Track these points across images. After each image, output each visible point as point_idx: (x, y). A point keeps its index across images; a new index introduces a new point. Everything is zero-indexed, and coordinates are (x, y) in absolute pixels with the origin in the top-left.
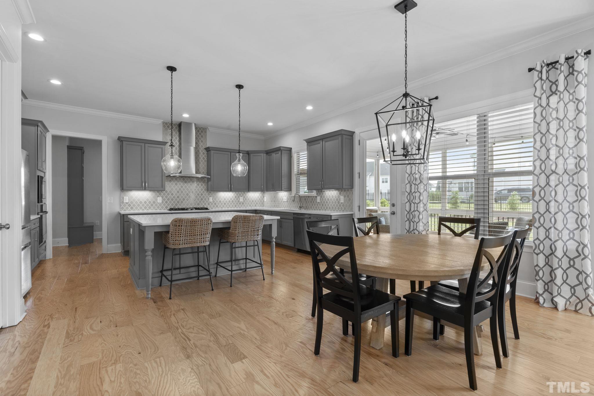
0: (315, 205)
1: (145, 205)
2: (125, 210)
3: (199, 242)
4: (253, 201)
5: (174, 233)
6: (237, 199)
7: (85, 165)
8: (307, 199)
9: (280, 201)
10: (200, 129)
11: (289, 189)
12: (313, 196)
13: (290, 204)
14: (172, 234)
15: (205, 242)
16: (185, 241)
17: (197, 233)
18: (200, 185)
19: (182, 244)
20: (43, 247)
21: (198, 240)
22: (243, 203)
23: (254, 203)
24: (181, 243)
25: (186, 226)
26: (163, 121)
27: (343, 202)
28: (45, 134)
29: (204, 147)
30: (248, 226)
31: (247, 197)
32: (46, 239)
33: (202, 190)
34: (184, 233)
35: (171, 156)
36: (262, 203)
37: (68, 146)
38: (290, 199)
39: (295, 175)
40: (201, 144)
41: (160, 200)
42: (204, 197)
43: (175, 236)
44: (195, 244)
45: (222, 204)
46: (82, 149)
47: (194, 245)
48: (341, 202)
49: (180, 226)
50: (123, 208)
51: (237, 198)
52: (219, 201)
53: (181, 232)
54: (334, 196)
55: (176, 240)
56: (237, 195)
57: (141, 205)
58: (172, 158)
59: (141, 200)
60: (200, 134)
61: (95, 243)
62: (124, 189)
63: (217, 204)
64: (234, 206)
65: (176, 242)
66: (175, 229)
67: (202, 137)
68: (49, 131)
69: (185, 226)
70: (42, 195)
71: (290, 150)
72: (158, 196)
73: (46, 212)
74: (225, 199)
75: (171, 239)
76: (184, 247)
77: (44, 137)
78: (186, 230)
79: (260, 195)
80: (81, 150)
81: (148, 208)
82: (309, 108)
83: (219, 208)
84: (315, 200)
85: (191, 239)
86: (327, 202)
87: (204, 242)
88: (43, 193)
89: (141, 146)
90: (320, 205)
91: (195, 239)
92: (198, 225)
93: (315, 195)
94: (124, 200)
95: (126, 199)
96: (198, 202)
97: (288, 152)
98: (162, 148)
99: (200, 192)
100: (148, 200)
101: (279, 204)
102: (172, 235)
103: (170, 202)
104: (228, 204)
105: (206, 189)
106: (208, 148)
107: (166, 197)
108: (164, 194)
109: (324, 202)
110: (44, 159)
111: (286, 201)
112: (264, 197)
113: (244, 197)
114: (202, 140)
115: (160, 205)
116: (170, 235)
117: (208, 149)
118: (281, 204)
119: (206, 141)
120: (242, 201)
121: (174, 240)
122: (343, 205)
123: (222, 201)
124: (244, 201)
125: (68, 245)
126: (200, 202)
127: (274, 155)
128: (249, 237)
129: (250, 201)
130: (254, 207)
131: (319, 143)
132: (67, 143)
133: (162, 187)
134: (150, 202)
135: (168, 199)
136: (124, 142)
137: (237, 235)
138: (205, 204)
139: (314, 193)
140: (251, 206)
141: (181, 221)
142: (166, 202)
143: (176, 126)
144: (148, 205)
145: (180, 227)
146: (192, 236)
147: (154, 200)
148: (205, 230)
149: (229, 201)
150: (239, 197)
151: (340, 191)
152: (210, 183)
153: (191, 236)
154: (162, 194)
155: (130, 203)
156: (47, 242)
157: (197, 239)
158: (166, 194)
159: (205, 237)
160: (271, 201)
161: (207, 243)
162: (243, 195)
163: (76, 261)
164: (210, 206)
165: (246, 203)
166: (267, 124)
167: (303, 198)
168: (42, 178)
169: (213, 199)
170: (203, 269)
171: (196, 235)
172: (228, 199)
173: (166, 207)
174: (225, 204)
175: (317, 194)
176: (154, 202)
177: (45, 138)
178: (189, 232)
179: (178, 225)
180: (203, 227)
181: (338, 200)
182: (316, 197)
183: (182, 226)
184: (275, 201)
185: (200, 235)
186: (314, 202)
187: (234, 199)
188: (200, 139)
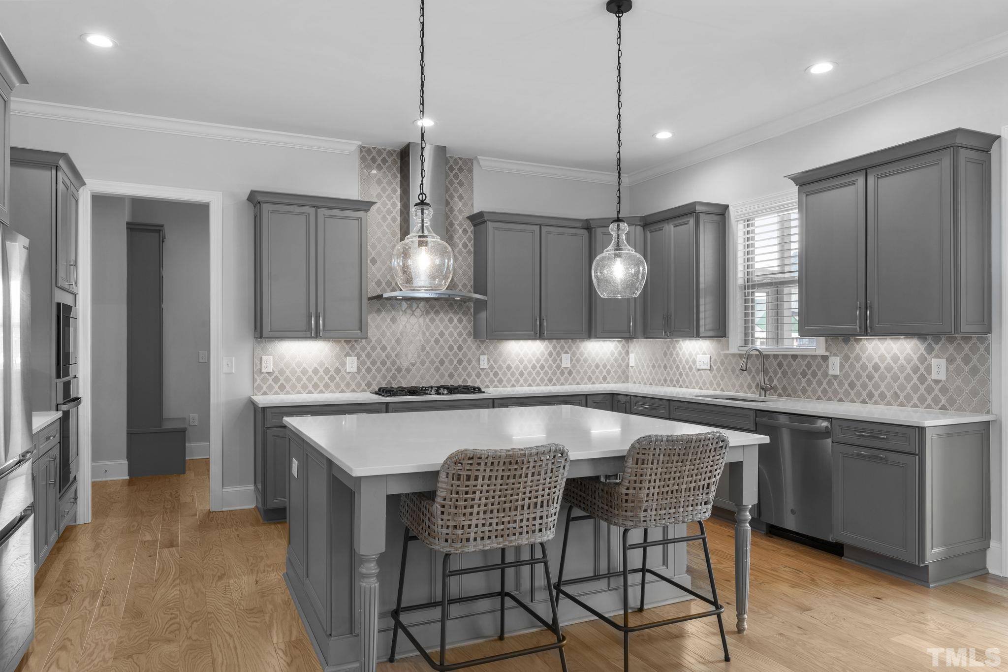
0: (820, 383)
1: (316, 379)
2: (265, 393)
3: (527, 532)
4: (597, 366)
5: (452, 503)
6: (554, 361)
7: (166, 273)
8: (790, 365)
9: (684, 368)
10: (456, 162)
11: (720, 331)
12: (814, 357)
13: (722, 378)
14: (443, 506)
15: (546, 529)
16: (484, 529)
17: (524, 500)
18: (456, 321)
19: (475, 539)
20: (71, 493)
21: (525, 523)
22: (570, 373)
23: (601, 372)
24: (472, 536)
25: (490, 478)
26: (360, 143)
27: (942, 377)
28: (75, 191)
29: (467, 214)
30: (678, 474)
31: (582, 354)
32: (77, 470)
33: (460, 334)
34: (483, 501)
35: (420, 237)
36: (624, 372)
37: (128, 223)
38: (722, 363)
39: (740, 287)
40: (458, 205)
41: (351, 364)
42: (465, 355)
43: (453, 510)
44: (513, 538)
45: (513, 374)
46: (160, 231)
47: (511, 541)
48: (934, 376)
49: (472, 478)
50: (259, 388)
51: (555, 357)
52: (504, 366)
53: (473, 500)
54: (902, 357)
55: (455, 527)
56: (555, 348)
57: (305, 379)
58: (421, 244)
59: (305, 365)
60: (456, 176)
61: (190, 475)
62: (264, 336)
63: (500, 376)
64: (546, 381)
65: (455, 531)
66: (454, 488)
67: (461, 184)
68: (84, 184)
69: (487, 478)
70: (67, 355)
71: (721, 212)
72: (348, 355)
73: (77, 400)
74: (521, 361)
75: (440, 523)
76: (481, 547)
77: (74, 201)
78: (488, 492)
79: (617, 348)
80: (157, 230)
81: (321, 387)
82: (822, 68)
83: (505, 386)
84: (819, 367)
85: (503, 523)
86: (870, 377)
87: (540, 530)
88: (71, 350)
89: (307, 216)
90: (841, 384)
91: (515, 522)
92: (526, 476)
93: (822, 351)
94: (264, 365)
95: (269, 364)
96: (451, 369)
97: (716, 218)
98: (359, 220)
99: (455, 341)
100: (321, 364)
101: (681, 374)
102: (446, 510)
103: (379, 370)
104: (530, 374)
105: (472, 331)
106: (481, 215)
107: (368, 356)
108: (363, 349)
109: (858, 376)
110: (73, 258)
111: (708, 367)
112: (627, 353)
113: (574, 354)
114: (461, 195)
115: (353, 377)
116: (437, 508)
117: (478, 220)
118: (687, 375)
119: (471, 198)
120: (569, 365)
121: (451, 524)
122: (944, 390)
123: (513, 366)
124: (574, 366)
125: (128, 478)
126: (456, 369)
127: (670, 229)
128: (681, 510)
129: (590, 366)
130: (601, 383)
131: (853, 183)
132: (126, 217)
133: (360, 329)
134: (327, 371)
135: (374, 363)
136: (264, 206)
137: (644, 505)
138: (469, 375)
139: (814, 346)
140: (594, 379)
141: (476, 461)
142: (369, 370)
143: (394, 156)
144: (321, 379)
145: (472, 482)
146: (507, 510)
147: (337, 365)
148: (546, 490)
149: (534, 367)
150: (559, 354)
151: (930, 341)
152: (483, 315)
153: (504, 510)
154: (358, 347)
155: (276, 373)
156: (80, 478)
157: (522, 520)
158: (368, 349)
159: (544, 514)
160: (654, 367)
161: (549, 532)
162: (570, 348)
163: (148, 537)
164: (483, 382)
165: (578, 372)
166: (654, 135)
167: (772, 359)
168: (68, 309)
169: (489, 361)
170: (513, 603)
171: (519, 508)
172: (530, 361)
173: (369, 385)
174: (521, 374)
175: (827, 350)
176: (337, 371)
177: (77, 201)
178: (497, 499)
179: (464, 473)
180: (542, 481)
181: (922, 373)
182: (825, 358)
183: (476, 479)
184: (665, 367)
185: (532, 506)
186: (814, 374)
187: (546, 361)
188: (456, 190)
